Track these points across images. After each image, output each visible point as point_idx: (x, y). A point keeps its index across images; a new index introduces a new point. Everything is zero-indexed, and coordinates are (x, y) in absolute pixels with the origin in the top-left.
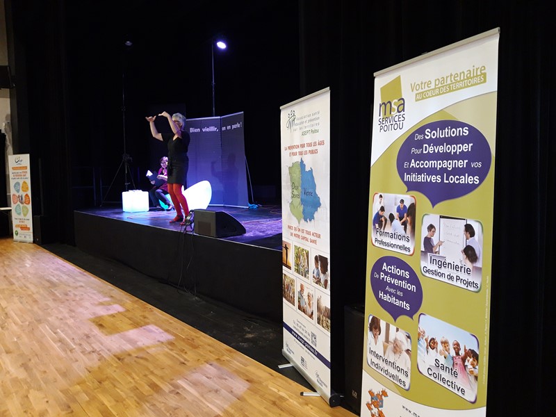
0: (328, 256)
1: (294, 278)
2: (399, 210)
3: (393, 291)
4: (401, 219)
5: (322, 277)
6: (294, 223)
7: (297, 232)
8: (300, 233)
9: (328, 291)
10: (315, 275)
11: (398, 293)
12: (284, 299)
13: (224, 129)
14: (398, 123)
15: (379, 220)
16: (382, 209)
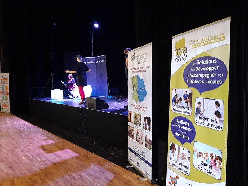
0: (151, 117)
1: (134, 127)
2: (184, 96)
3: (181, 131)
4: (185, 100)
5: (148, 126)
6: (134, 102)
7: (135, 107)
8: (137, 107)
9: (151, 132)
10: (144, 125)
11: (184, 132)
12: (129, 137)
13: (97, 62)
14: (184, 58)
15: (175, 100)
16: (176, 95)
